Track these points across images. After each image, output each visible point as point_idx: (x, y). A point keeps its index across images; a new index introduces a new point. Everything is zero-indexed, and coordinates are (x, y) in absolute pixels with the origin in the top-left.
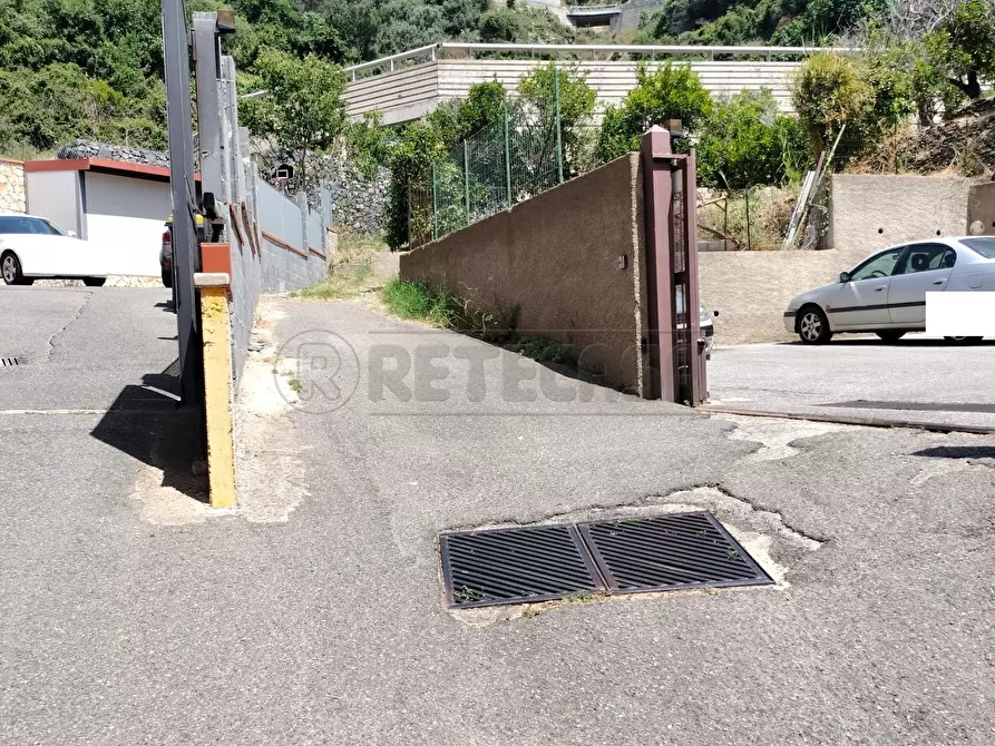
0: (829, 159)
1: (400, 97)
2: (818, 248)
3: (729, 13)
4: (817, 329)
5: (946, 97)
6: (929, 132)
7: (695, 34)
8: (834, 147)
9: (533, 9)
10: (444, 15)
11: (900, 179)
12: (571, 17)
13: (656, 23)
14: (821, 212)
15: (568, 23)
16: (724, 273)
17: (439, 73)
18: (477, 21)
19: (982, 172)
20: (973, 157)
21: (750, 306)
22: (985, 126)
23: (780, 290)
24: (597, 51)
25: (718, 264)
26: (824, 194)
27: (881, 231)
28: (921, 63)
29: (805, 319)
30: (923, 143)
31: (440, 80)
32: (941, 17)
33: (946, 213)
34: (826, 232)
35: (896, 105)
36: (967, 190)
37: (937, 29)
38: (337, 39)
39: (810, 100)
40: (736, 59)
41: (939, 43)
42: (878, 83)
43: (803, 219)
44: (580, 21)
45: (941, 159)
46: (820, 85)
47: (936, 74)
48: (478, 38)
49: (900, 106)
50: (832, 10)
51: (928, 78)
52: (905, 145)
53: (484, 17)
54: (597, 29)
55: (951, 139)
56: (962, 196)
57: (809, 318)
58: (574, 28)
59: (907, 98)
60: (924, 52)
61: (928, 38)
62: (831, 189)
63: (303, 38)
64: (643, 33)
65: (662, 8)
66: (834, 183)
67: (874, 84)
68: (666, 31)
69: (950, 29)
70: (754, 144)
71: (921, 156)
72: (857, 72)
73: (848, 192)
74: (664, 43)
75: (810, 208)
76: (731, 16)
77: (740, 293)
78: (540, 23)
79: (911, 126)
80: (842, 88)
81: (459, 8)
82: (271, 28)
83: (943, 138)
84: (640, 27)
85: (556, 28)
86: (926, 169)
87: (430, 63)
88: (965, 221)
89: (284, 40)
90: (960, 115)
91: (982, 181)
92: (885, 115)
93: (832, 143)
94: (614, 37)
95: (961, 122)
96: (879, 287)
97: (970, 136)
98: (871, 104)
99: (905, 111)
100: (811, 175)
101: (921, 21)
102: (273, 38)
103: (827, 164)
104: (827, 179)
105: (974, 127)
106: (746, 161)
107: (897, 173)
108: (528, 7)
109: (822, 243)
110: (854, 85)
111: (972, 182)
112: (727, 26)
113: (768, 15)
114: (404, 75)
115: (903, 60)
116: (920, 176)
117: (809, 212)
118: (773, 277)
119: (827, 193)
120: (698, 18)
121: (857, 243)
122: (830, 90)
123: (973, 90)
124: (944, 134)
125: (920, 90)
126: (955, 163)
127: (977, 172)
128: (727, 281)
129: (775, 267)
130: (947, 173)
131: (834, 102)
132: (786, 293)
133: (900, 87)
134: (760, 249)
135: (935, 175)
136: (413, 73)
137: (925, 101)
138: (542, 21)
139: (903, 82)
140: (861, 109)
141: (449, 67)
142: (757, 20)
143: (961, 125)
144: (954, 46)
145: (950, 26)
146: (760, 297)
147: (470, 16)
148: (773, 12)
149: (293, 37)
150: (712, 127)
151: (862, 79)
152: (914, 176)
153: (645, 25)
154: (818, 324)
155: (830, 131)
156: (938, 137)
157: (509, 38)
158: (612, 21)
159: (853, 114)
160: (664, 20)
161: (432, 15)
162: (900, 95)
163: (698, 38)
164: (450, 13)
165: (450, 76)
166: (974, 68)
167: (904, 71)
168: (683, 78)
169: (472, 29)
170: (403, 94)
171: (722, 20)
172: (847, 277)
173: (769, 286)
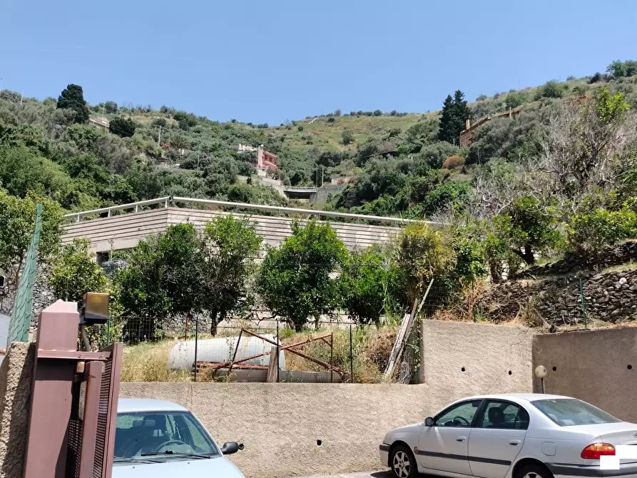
0: (421, 306)
1: (139, 230)
2: (411, 383)
3: (380, 198)
4: (407, 468)
5: (510, 261)
6: (499, 288)
7: (359, 208)
8: (424, 298)
9: (263, 186)
10: (206, 184)
11: (478, 326)
12: (286, 192)
13: (337, 200)
14: (414, 350)
15: (285, 196)
16: (328, 404)
17: (169, 216)
18: (227, 189)
19: (541, 324)
20: (534, 311)
21: (351, 436)
22: (542, 288)
23: (378, 421)
24: (301, 213)
25: (322, 395)
26: (416, 335)
27: (463, 370)
28: (490, 236)
29: (397, 456)
30: (494, 296)
31: (168, 221)
32: (505, 206)
33: (515, 356)
34: (418, 369)
35: (473, 266)
36: (531, 338)
37: (503, 213)
38: (130, 192)
39: (407, 257)
40: (382, 225)
41: (504, 223)
42: (459, 249)
43: (400, 354)
44: (291, 195)
45: (508, 311)
46: (414, 246)
47: (502, 245)
48: (227, 199)
49: (476, 268)
50: (440, 201)
51: (497, 248)
52: (481, 296)
53: (231, 187)
54: (302, 201)
55: (516, 295)
56: (527, 343)
57: (400, 456)
58: (287, 199)
59: (481, 261)
60: (493, 228)
61: (496, 219)
62: (422, 331)
63: (110, 189)
64: (329, 205)
65: (341, 192)
66: (424, 326)
67: (455, 249)
68: (342, 205)
69: (511, 214)
70: (374, 284)
71: (495, 306)
72: (442, 239)
73: (435, 335)
74: (340, 211)
75: (405, 347)
76: (381, 200)
77: (342, 423)
78: (266, 194)
79: (485, 283)
80: (431, 250)
81: (216, 181)
82: (86, 182)
83: (510, 294)
84: (328, 202)
85: (276, 197)
86: (499, 318)
87: (163, 209)
88: (530, 363)
89: (94, 189)
90: (521, 276)
91: (542, 332)
92: (465, 274)
93: (423, 294)
94: (312, 206)
95: (524, 282)
96: (460, 438)
97: (531, 294)
98: (453, 264)
99: (481, 272)
100: (407, 317)
101: (490, 207)
102: (86, 187)
103: (419, 311)
104: (419, 323)
105: (534, 288)
106: (368, 296)
107: (475, 321)
108: (260, 184)
109: (415, 379)
110: (440, 249)
111: (534, 332)
112: (378, 205)
113: (402, 200)
114: (144, 216)
115: (478, 233)
116: (493, 325)
117: (404, 349)
118: (371, 408)
119: (419, 335)
120: (362, 199)
121: (444, 379)
122: (423, 251)
123: (529, 258)
124: (511, 291)
125: (491, 256)
126: (520, 315)
127: (537, 324)
128: (331, 411)
129: (373, 398)
130: (515, 324)
131: (424, 261)
132: (383, 423)
133: (476, 253)
134: (361, 382)
135: (505, 324)
136: (150, 215)
137: (495, 264)
138: (268, 193)
139: (479, 249)
140: (446, 268)
141: (177, 212)
142: (396, 203)
143: (523, 286)
144: (514, 226)
145: (511, 212)
146: (361, 427)
147: (223, 186)
148: (405, 199)
149: (100, 188)
150: (346, 269)
151: (447, 245)
152: (489, 324)
153: (331, 201)
154: (407, 463)
155: (420, 284)
156: (506, 293)
157: (246, 200)
158: (311, 196)
159: (439, 271)
160: (341, 199)
161: (198, 183)
162: (476, 259)
163: (361, 211)
164: (210, 183)
165: (176, 219)
166: (529, 242)
167: (479, 241)
168: (325, 232)
169: (223, 194)
170: (141, 228)
171: (375, 201)
172: (433, 422)
173: (369, 417)
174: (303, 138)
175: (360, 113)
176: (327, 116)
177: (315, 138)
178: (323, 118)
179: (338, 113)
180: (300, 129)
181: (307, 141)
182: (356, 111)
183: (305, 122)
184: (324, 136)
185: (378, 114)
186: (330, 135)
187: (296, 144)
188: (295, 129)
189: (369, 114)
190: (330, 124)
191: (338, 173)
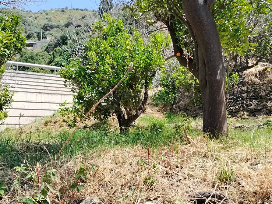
13: (45, 48)
65: (47, 44)
68: (47, 51)
158: (34, 45)
160: (47, 48)
174: (47, 18)
175: (77, 9)
176: (61, 9)
177: (53, 19)
178: (59, 10)
179: (67, 8)
180: (47, 14)
181: (48, 20)
182: (76, 8)
183: (50, 11)
184: (58, 19)
185: (86, 10)
186: (61, 18)
187: (43, 21)
188: (44, 14)
189: (82, 10)
190: (63, 13)
191: (51, 34)
